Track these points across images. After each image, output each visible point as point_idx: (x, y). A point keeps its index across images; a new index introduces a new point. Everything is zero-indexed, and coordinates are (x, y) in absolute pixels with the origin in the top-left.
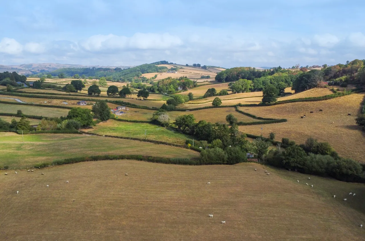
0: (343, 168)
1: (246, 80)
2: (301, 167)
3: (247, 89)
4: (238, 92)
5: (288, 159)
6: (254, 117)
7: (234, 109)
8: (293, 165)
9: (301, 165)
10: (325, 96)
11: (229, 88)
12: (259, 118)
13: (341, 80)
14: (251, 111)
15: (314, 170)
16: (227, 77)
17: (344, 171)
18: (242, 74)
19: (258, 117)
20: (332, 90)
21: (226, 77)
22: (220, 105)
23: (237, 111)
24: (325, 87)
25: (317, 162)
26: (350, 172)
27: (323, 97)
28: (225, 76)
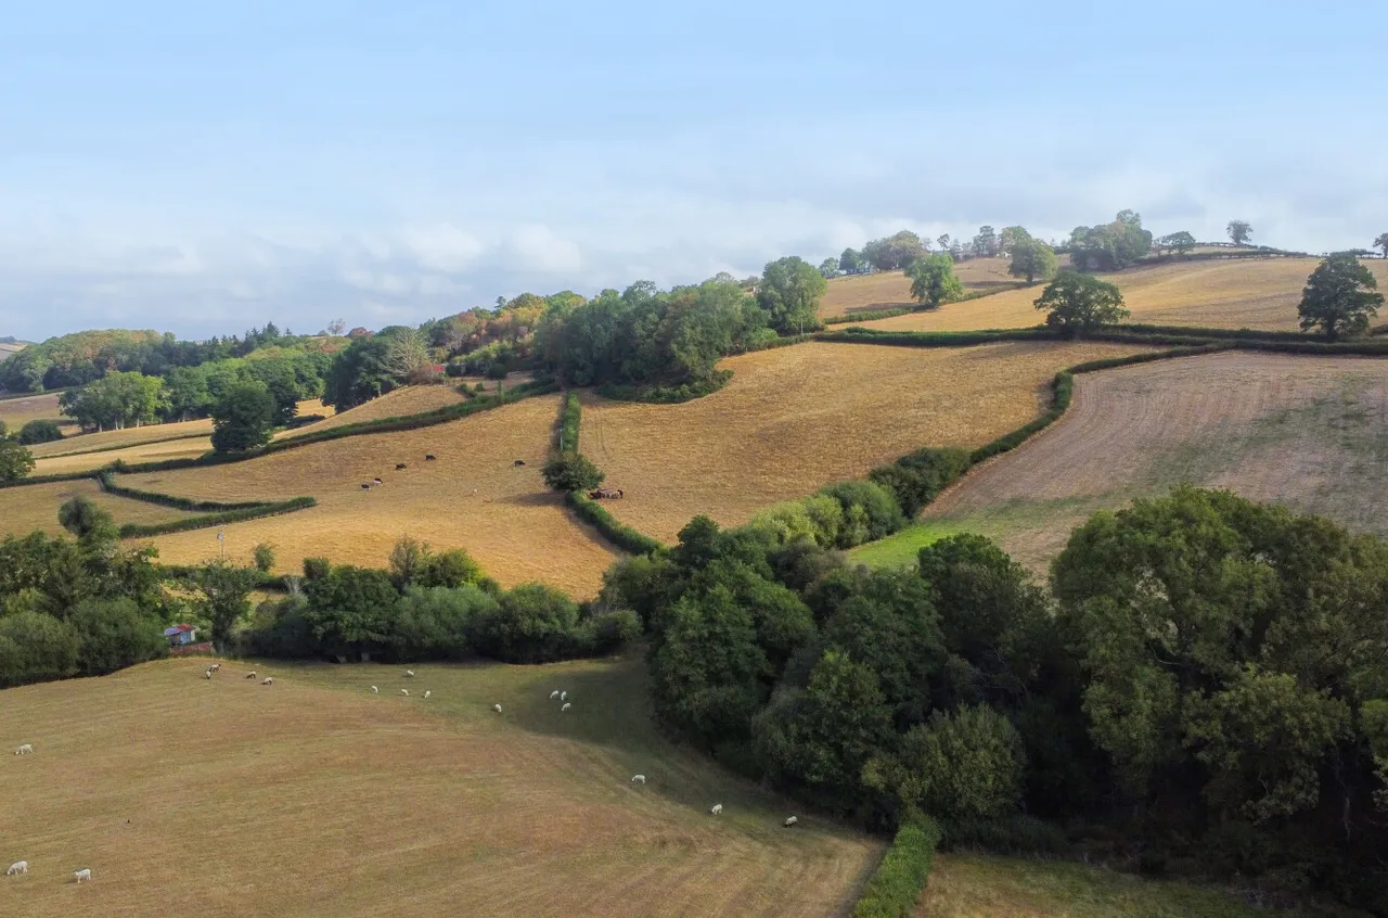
0: (520, 617)
1: (136, 375)
2: (383, 638)
3: (146, 411)
4: (108, 426)
5: (331, 618)
6: (184, 504)
7: (93, 485)
8: (352, 636)
9: (381, 632)
10: (442, 411)
11: (68, 412)
12: (206, 507)
13: (486, 356)
14: (171, 485)
15: (427, 641)
16: (52, 371)
17: (526, 625)
18: (119, 356)
19: (202, 501)
20: (462, 390)
21: (45, 370)
22: (29, 475)
23: (110, 489)
24: (439, 382)
25: (436, 613)
26: (543, 626)
27: (434, 414)
28: (41, 366)
